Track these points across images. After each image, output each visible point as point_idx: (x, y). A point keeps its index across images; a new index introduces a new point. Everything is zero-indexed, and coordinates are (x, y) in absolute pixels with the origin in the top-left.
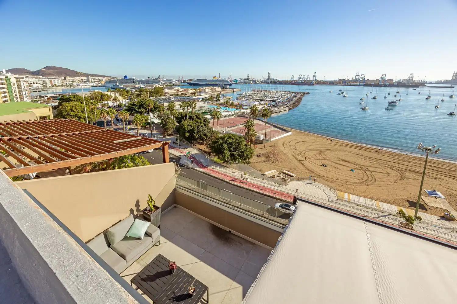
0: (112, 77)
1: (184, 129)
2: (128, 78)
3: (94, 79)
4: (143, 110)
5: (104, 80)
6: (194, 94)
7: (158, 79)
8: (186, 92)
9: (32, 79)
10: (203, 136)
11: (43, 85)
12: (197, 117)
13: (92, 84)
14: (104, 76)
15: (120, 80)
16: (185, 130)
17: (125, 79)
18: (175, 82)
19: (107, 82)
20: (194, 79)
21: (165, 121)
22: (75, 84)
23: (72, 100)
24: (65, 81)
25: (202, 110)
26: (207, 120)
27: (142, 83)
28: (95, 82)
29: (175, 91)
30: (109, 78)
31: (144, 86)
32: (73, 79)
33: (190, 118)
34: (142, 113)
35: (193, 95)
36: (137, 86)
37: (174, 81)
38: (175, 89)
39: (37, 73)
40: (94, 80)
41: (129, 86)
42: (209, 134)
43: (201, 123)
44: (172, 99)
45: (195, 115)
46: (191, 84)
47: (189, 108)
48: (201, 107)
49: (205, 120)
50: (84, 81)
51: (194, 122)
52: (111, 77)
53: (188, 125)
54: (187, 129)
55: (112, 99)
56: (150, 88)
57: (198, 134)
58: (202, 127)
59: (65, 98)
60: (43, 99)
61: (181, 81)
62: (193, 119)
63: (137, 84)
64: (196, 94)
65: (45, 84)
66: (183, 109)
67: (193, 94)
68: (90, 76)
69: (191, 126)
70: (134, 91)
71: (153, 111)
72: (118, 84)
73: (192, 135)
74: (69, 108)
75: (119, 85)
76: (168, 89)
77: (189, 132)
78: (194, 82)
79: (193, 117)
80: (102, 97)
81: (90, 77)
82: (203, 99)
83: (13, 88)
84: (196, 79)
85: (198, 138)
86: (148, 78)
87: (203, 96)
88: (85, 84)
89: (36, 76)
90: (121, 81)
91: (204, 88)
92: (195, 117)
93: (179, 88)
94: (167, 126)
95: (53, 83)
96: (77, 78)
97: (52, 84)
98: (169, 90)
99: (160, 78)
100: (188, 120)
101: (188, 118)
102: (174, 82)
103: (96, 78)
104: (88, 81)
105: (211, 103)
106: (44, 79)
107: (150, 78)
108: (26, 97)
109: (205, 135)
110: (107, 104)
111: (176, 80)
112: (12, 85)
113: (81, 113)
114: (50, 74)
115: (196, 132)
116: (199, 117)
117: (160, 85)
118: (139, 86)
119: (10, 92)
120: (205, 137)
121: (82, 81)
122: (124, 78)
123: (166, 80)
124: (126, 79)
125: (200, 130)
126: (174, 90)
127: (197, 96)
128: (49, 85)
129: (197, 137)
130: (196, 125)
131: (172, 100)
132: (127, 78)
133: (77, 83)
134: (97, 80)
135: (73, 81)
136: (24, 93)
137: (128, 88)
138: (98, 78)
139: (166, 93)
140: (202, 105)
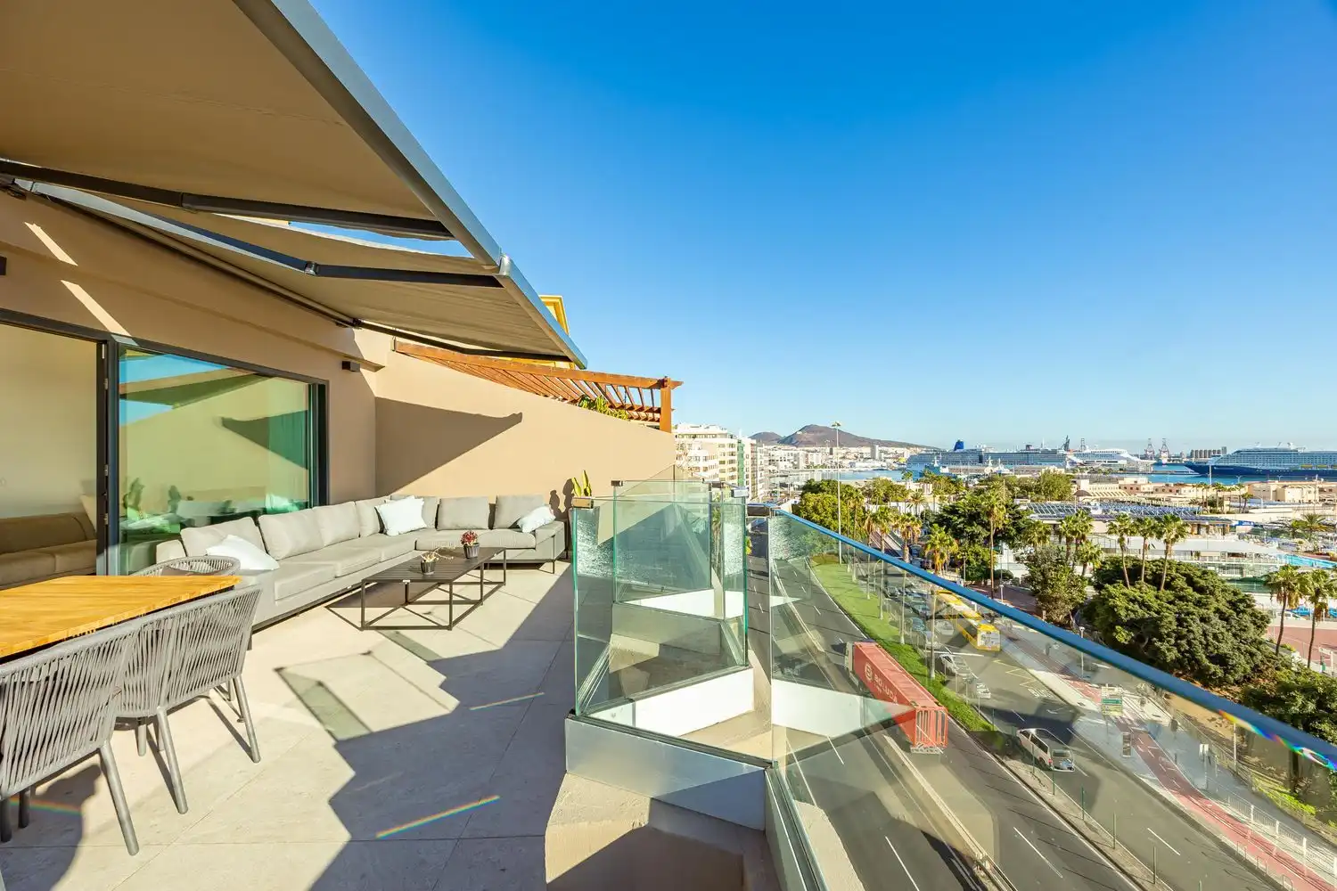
0: (927, 447)
1: (1112, 610)
2: (966, 447)
3: (886, 453)
4: (977, 529)
5: (907, 453)
6: (1212, 504)
7: (1062, 451)
8: (1171, 495)
9: (781, 452)
10: (1206, 662)
11: (794, 465)
12: (1190, 582)
13: (878, 464)
14: (908, 446)
15: (944, 453)
16: (1116, 615)
17: (958, 451)
18: (1127, 459)
19: (912, 460)
20: (1225, 449)
21: (1043, 574)
22: (846, 462)
23: (824, 491)
24: (831, 456)
25: (1241, 569)
26: (1249, 606)
27: (1004, 463)
28: (888, 460)
29: (1119, 490)
30: (919, 450)
31: (1011, 470)
32: (844, 451)
33: (1155, 581)
34: (977, 540)
35: (1209, 508)
36: (987, 471)
37: (1126, 456)
38: (1121, 482)
39: (789, 441)
40: (885, 456)
41: (966, 471)
42: (1242, 664)
43: (1199, 604)
44: (1095, 509)
45: (1184, 575)
46: (1201, 470)
47: (1152, 540)
48: (1234, 555)
49: (1239, 605)
50: (865, 456)
51: (1167, 594)
52: (923, 447)
53: (1134, 601)
54: (1123, 613)
55: (909, 497)
56: (1028, 476)
57: (1176, 645)
58: (1203, 620)
59: (813, 484)
60: (786, 489)
61: (1157, 458)
62: (1168, 586)
63: (990, 464)
64: (1221, 504)
65: (796, 463)
66: (1121, 541)
67: (1204, 504)
68: (877, 446)
69: (1149, 608)
70: (977, 483)
71: (1012, 538)
72: (936, 465)
73: (1151, 642)
74: (811, 504)
75: (938, 468)
76: (1090, 483)
77: (1131, 625)
78: (1219, 461)
79: (1173, 579)
80: (890, 493)
81: (878, 448)
82: (1257, 530)
83: (745, 463)
84: (1230, 452)
85: (1178, 663)
86: (1028, 446)
87: (1261, 516)
88: (866, 464)
89: (786, 447)
90: (947, 458)
91: (1274, 485)
92: (1181, 582)
93: (1142, 480)
94: (1050, 591)
95: (809, 461)
96: (853, 450)
97: (807, 462)
98: (1095, 485)
99: (1070, 447)
100: (1145, 587)
101: (1146, 580)
102: (1124, 462)
103: (891, 450)
104: (873, 458)
105: (1310, 547)
106: (796, 452)
107: (1031, 448)
108: (761, 481)
109: (1221, 660)
110: (896, 507)
111: (1137, 456)
112: (745, 456)
113: (830, 519)
114: (809, 443)
115: (1168, 635)
116: (1202, 583)
117: (1067, 470)
118: (995, 470)
119: (740, 470)
120: (1213, 668)
121: (862, 457)
122: (955, 449)
123: (1093, 454)
124: (962, 450)
125: (1189, 631)
126: (1117, 486)
127: (1228, 513)
128: (802, 465)
129: (1172, 655)
130: (1171, 606)
131: (1094, 512)
132: (962, 447)
133: (852, 461)
134: (891, 456)
135: (844, 458)
136: (759, 473)
137: (963, 476)
138: (896, 449)
139: (1080, 493)
140: (1249, 547)
